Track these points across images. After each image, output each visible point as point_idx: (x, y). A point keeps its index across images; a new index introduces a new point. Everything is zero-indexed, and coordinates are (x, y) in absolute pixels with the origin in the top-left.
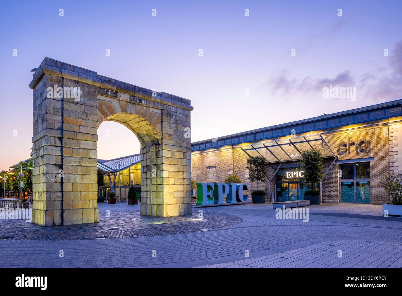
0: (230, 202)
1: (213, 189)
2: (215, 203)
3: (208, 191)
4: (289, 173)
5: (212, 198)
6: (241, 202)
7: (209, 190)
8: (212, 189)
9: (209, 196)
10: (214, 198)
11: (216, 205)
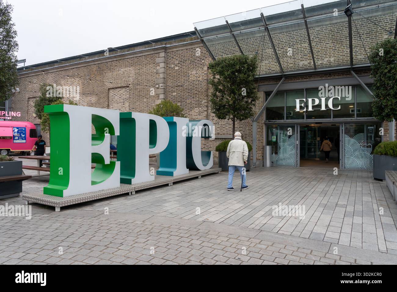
0: (171, 174)
1: (117, 133)
2: (123, 181)
3: (94, 138)
4: (301, 102)
5: (112, 165)
6: (197, 169)
7: (98, 137)
8: (112, 132)
9: (97, 159)
10: (118, 164)
11: (126, 188)
